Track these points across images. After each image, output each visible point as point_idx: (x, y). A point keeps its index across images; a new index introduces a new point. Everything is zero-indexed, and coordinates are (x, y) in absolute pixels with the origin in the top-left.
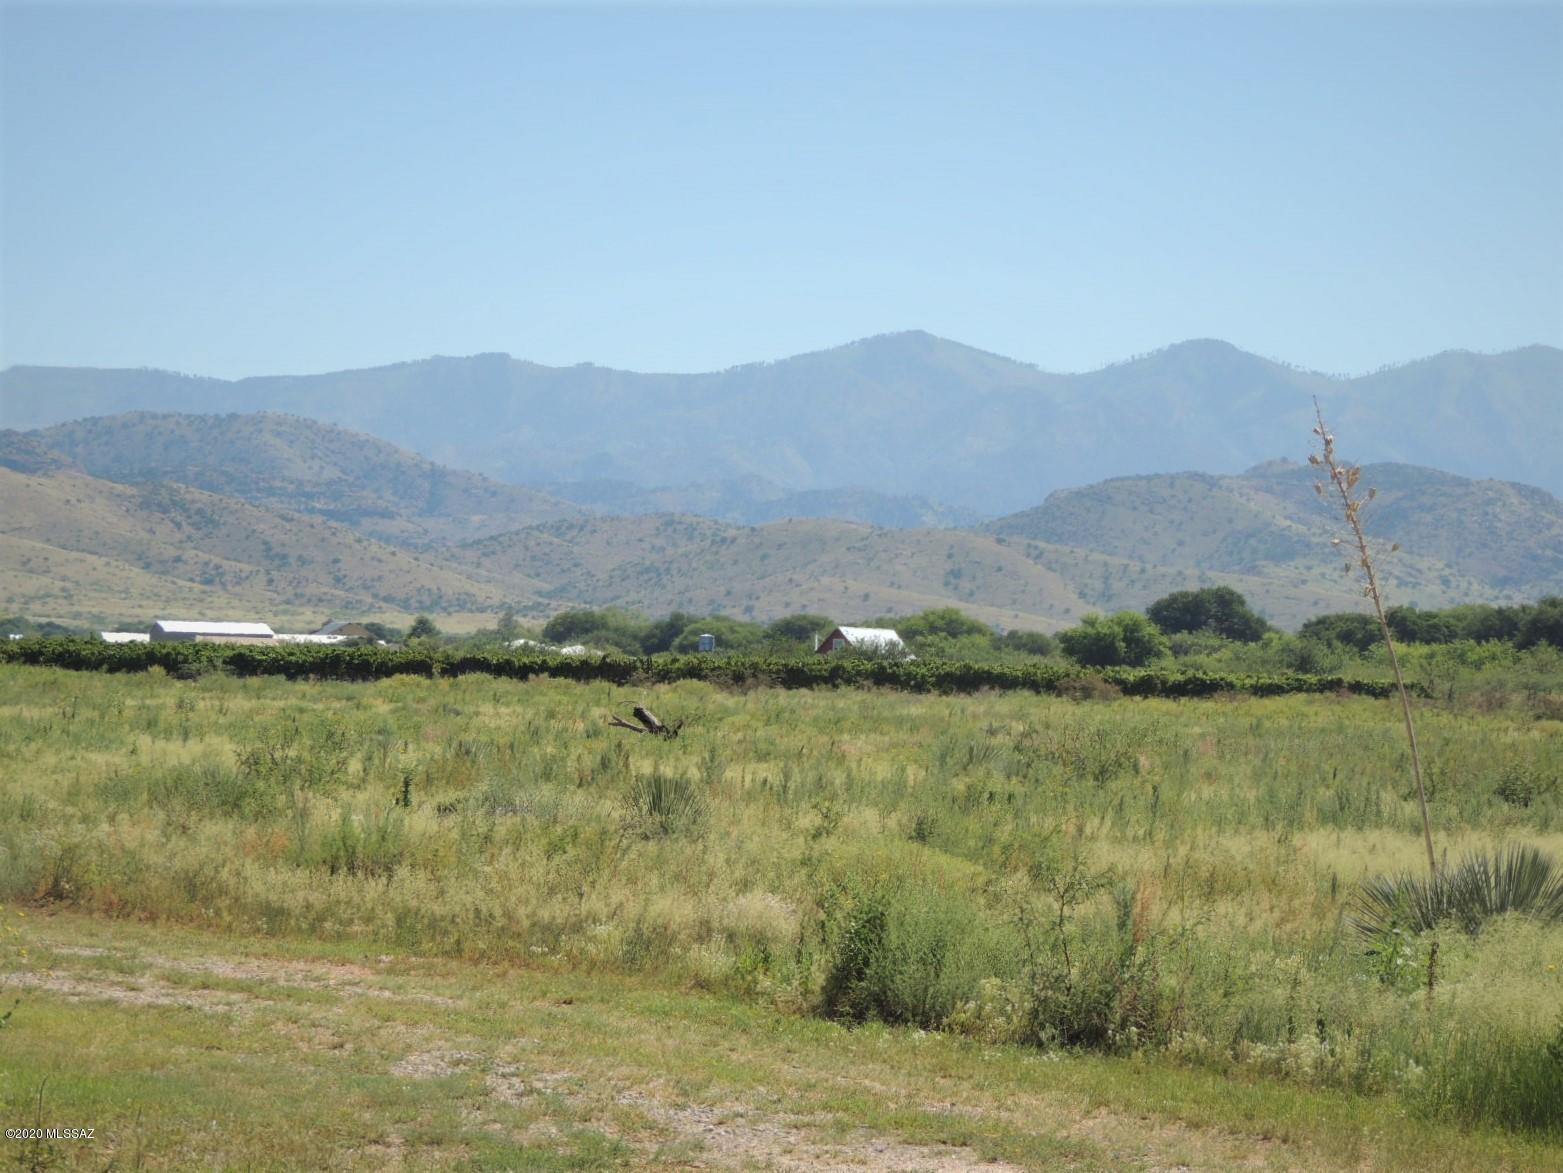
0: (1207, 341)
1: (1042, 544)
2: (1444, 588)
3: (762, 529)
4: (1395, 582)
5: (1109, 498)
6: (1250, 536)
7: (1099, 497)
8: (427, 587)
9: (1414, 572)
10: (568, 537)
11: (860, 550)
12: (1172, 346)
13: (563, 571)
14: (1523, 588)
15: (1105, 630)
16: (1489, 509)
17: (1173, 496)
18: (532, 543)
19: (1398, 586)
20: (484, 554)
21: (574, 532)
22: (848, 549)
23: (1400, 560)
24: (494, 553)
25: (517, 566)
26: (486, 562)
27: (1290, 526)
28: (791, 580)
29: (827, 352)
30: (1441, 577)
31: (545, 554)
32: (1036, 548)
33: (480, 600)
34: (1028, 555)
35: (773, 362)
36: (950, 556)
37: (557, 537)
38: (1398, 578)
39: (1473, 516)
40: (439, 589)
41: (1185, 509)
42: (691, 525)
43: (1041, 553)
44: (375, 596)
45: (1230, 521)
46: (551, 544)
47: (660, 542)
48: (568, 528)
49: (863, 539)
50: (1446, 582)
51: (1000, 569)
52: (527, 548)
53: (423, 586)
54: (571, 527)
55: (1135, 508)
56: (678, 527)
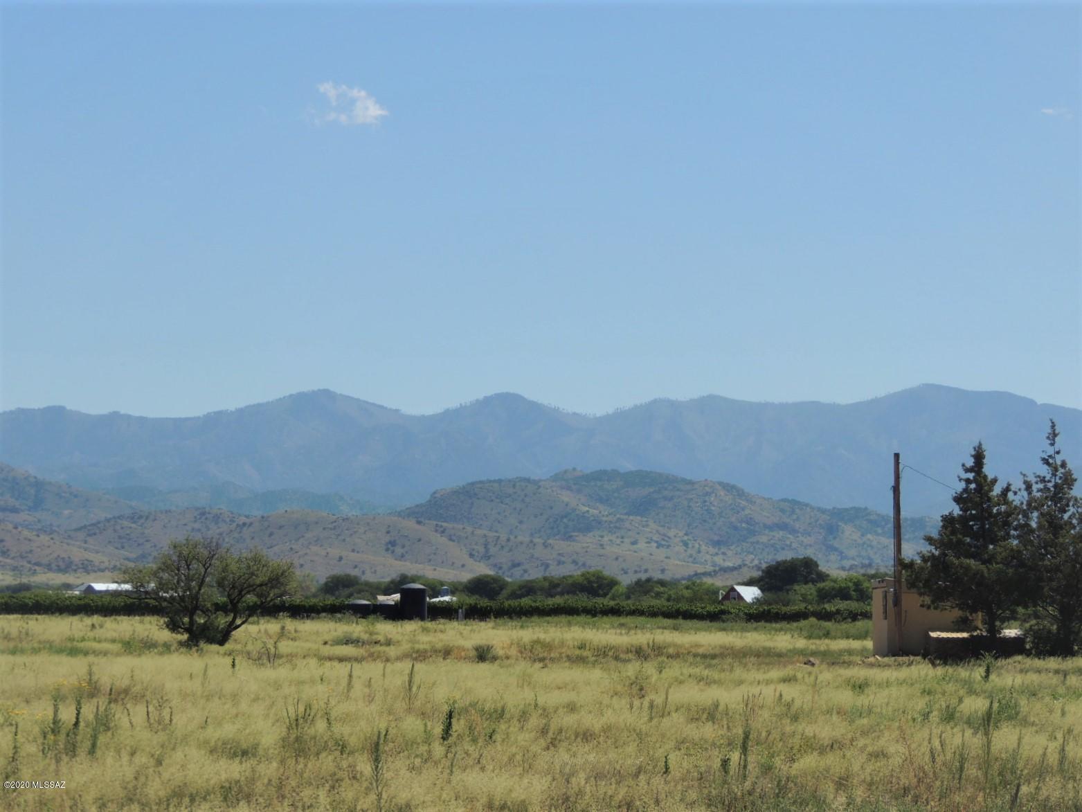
0: (507, 393)
1: (445, 524)
2: (685, 548)
3: (268, 517)
4: (655, 545)
5: (475, 494)
6: (562, 517)
7: (469, 493)
8: (61, 556)
9: (666, 538)
10: (139, 524)
11: (331, 529)
12: (485, 397)
13: (139, 545)
14: (732, 548)
15: (843, 585)
16: (707, 498)
17: (515, 493)
18: (118, 528)
19: (658, 547)
20: (89, 535)
21: (142, 521)
22: (324, 529)
23: (657, 531)
24: (95, 534)
25: (110, 542)
26: (90, 540)
27: (588, 511)
28: (291, 549)
29: (268, 403)
30: (682, 541)
31: (128, 534)
32: (441, 526)
33: (97, 564)
34: (436, 531)
35: (233, 410)
36: (388, 532)
37: (133, 523)
38: (657, 542)
39: (697, 502)
40: (69, 558)
41: (523, 501)
42: (217, 515)
43: (445, 530)
44: (29, 562)
45: (551, 508)
46: (131, 528)
47: (197, 526)
48: (139, 518)
49: (332, 523)
50: (686, 544)
51: (420, 540)
52: (115, 531)
53: (59, 556)
54: (141, 517)
55: (492, 501)
56: (208, 516)
